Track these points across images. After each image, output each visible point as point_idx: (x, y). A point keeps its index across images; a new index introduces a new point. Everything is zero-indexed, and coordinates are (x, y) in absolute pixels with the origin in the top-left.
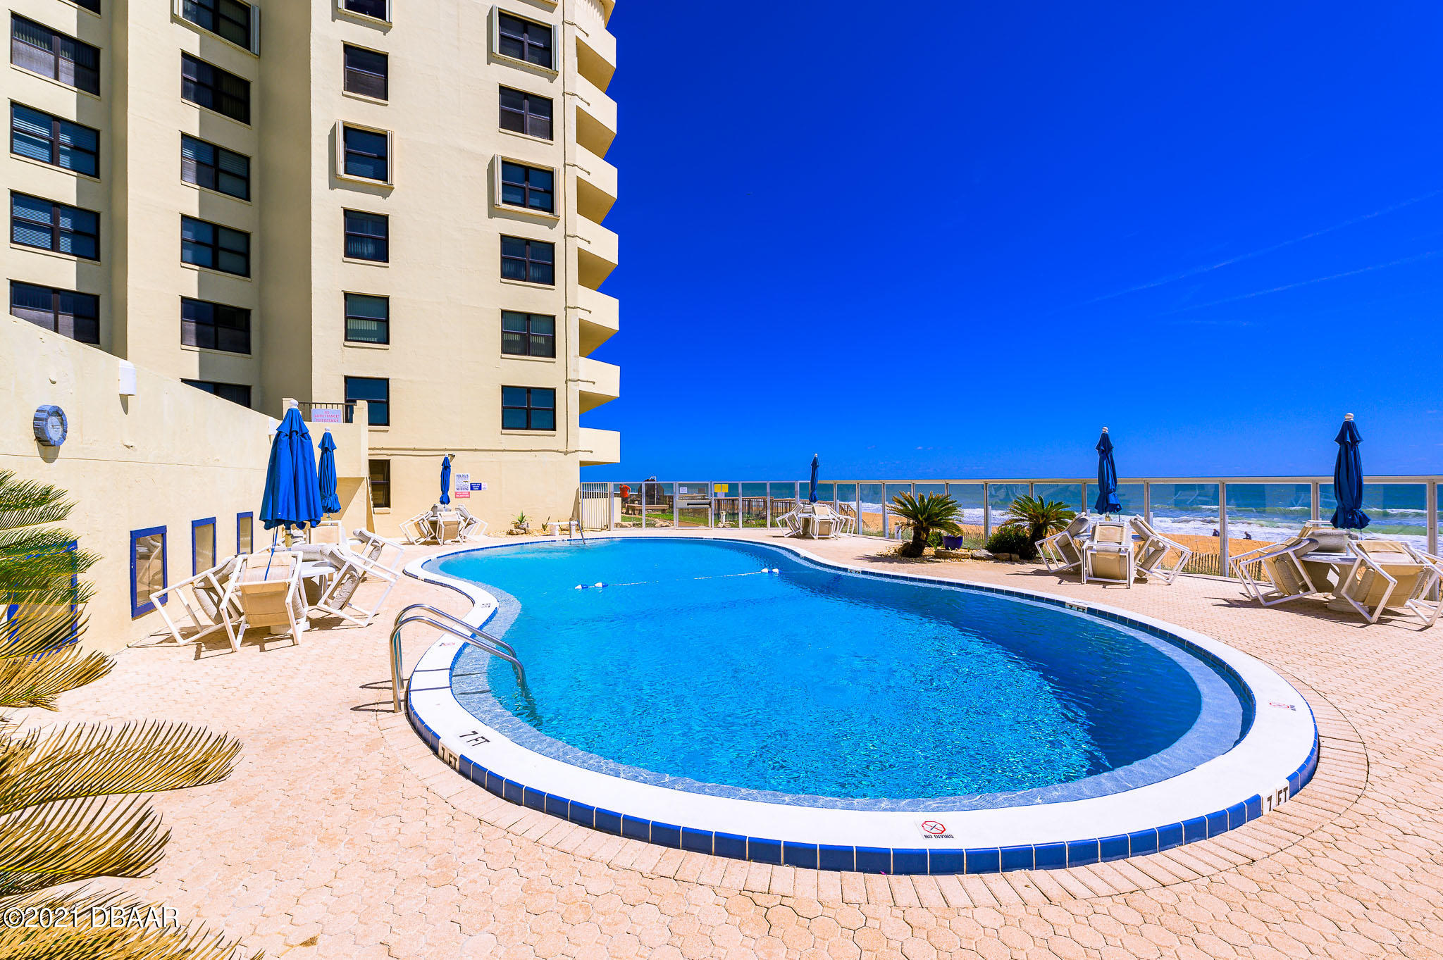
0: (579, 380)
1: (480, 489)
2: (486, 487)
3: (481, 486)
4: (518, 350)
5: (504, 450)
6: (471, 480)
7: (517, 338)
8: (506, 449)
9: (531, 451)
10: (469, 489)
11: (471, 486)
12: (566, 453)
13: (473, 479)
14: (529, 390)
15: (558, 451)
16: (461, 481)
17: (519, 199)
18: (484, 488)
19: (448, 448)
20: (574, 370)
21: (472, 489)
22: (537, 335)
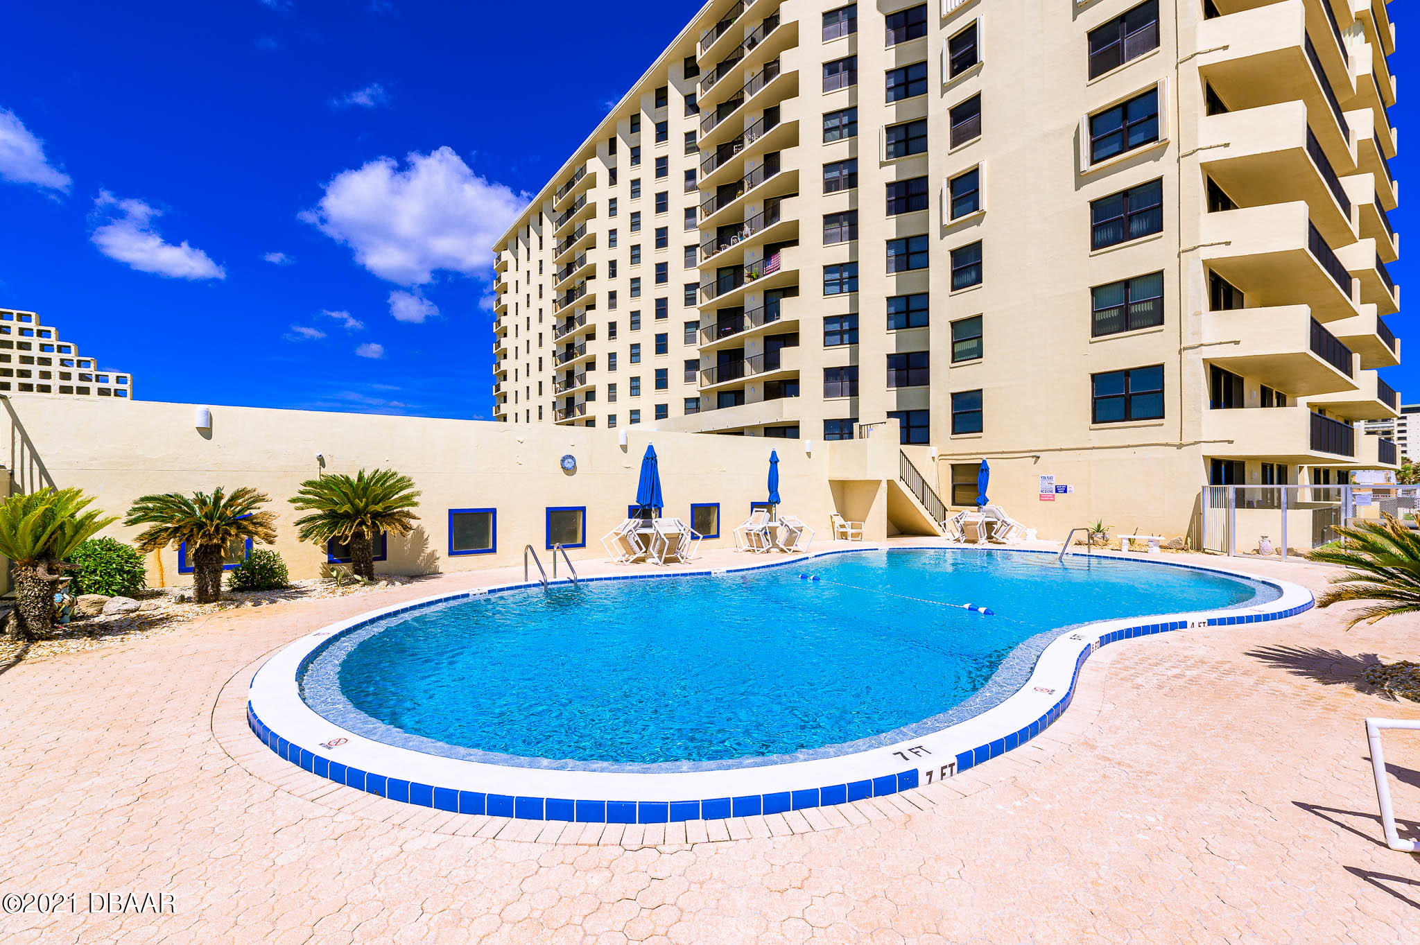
0: (1202, 345)
1: (1065, 491)
2: (1073, 489)
3: (1066, 488)
4: (1115, 327)
5: (1094, 448)
6: (1056, 482)
7: (1115, 313)
8: (1096, 445)
9: (1129, 446)
10: (1054, 490)
11: (1056, 489)
12: (1180, 446)
13: (1057, 481)
14: (1127, 373)
15: (1167, 445)
16: (1046, 482)
17: (1116, 147)
18: (1070, 491)
19: (1033, 449)
20: (1193, 334)
21: (1057, 491)
22: (1143, 302)
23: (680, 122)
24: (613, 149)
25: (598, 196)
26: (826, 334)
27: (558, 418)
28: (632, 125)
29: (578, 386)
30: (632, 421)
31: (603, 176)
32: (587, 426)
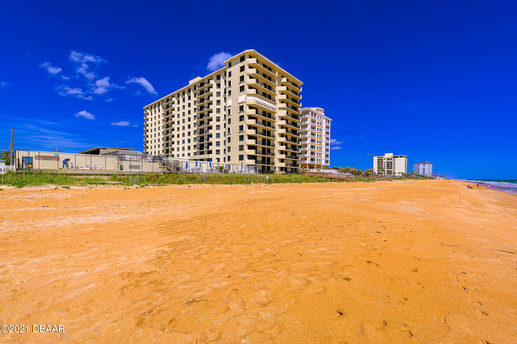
7: (241, 148)
12: (244, 163)
14: (241, 155)
17: (241, 130)
23: (193, 99)
24: (179, 97)
25: (175, 106)
26: (216, 144)
27: (164, 154)
28: (183, 93)
29: (170, 147)
30: (183, 156)
31: (176, 102)
32: (172, 157)
